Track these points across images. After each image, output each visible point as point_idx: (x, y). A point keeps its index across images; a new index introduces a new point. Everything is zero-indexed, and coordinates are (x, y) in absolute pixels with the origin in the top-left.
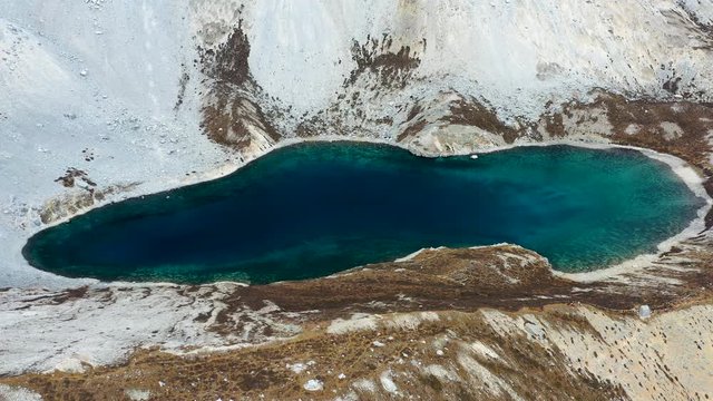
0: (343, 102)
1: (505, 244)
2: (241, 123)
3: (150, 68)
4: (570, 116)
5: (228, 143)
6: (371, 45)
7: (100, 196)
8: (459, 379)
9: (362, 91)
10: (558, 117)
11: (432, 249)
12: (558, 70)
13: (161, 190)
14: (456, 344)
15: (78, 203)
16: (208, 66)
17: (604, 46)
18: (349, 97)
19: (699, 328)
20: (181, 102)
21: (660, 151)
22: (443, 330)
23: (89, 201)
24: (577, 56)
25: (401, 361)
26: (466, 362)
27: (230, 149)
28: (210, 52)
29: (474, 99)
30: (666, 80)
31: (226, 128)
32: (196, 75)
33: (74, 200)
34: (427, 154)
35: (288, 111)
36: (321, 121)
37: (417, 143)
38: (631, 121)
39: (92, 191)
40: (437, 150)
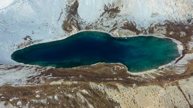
0: (99, 21)
1: (120, 63)
2: (71, 26)
3: (54, 10)
4: (156, 28)
5: (67, 31)
6: (109, 6)
7: (32, 43)
8: (75, 98)
9: (104, 18)
10: (153, 28)
11: (101, 63)
12: (157, 15)
13: (47, 42)
14: (77, 90)
15: (27, 44)
16: (68, 10)
17: (173, 8)
18: (100, 20)
19: (149, 91)
20: (59, 19)
21: (177, 40)
22: (77, 86)
23: (30, 44)
24: (164, 11)
25: (62, 93)
26: (78, 94)
27: (67, 32)
28: (69, 6)
29: (131, 22)
30: (189, 19)
31: (67, 27)
32: (64, 12)
33: (26, 43)
34: (114, 37)
35: (85, 23)
36: (92, 26)
37: (112, 34)
38: (172, 30)
39: (31, 41)
40: (117, 36)
